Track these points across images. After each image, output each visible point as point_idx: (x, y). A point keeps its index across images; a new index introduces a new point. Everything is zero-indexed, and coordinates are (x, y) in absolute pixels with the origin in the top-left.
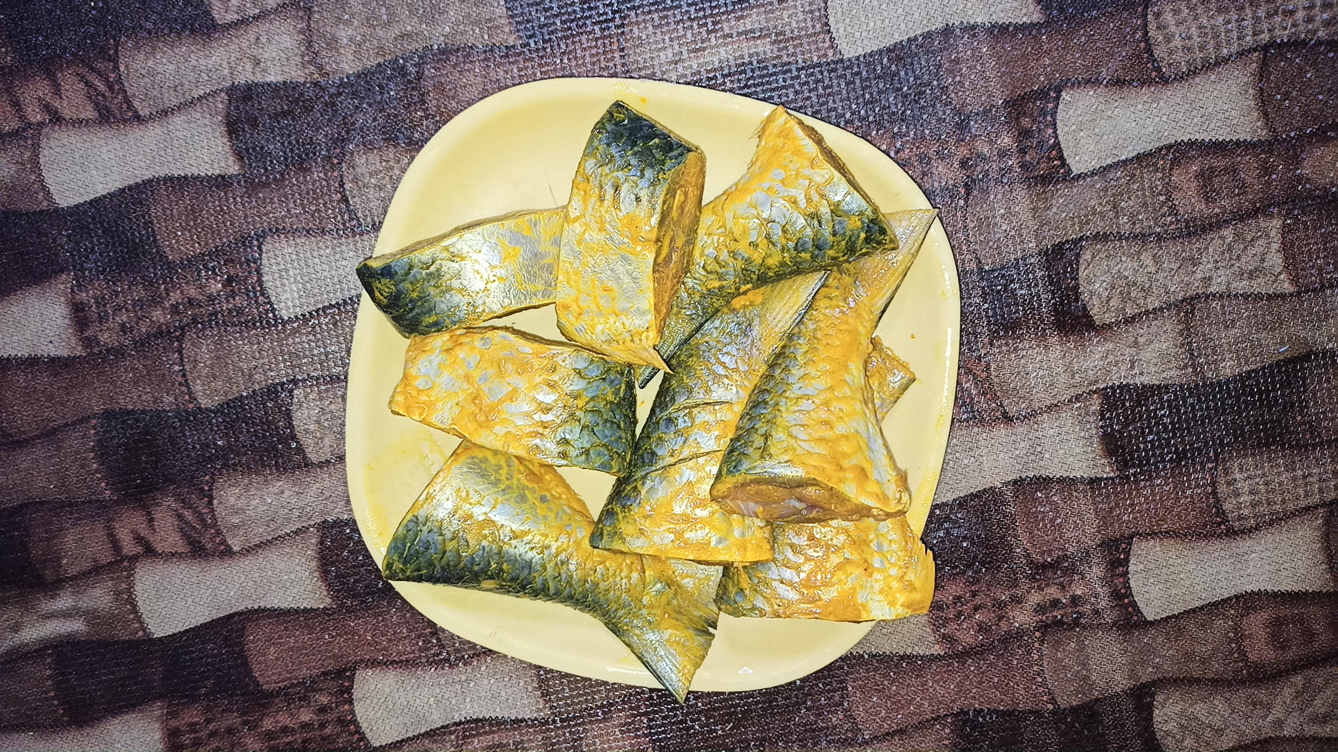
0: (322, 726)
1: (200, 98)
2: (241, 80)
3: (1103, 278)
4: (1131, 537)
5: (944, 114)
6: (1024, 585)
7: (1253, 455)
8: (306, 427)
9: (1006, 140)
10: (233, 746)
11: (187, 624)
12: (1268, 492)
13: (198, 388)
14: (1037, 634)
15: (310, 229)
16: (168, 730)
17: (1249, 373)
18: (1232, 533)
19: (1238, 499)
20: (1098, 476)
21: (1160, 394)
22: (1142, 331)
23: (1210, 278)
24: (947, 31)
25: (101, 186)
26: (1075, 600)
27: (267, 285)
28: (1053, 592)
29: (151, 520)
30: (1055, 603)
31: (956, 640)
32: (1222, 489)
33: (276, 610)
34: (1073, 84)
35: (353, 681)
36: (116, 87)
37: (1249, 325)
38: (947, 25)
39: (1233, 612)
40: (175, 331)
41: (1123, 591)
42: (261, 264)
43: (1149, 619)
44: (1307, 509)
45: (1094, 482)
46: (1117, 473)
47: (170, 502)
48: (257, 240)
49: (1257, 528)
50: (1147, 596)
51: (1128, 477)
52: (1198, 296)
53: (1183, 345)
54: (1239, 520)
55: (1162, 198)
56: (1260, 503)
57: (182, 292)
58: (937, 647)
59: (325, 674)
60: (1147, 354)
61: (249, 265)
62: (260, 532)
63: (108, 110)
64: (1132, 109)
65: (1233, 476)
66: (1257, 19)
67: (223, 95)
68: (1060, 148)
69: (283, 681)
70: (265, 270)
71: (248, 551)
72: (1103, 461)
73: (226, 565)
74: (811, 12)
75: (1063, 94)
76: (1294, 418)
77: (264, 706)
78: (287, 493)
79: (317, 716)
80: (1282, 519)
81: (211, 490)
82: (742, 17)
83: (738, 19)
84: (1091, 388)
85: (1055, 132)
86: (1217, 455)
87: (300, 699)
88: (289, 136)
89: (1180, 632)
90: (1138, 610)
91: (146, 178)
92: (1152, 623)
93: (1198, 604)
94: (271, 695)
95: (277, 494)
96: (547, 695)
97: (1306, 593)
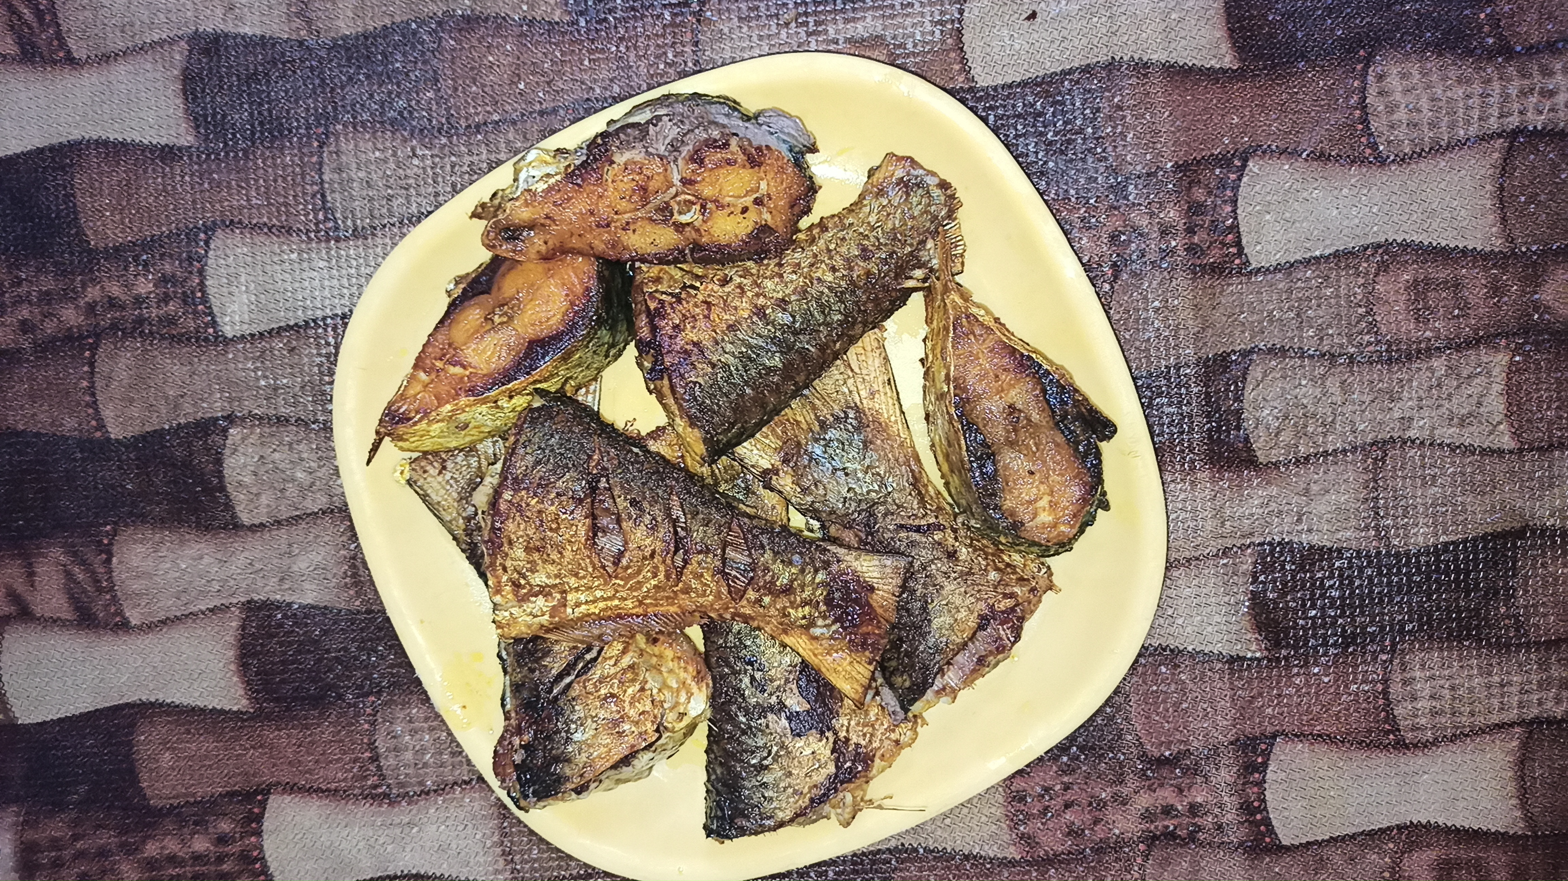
0: (220, 860)
1: (153, 45)
2: (207, 27)
3: (1275, 405)
4: (1274, 736)
5: (1097, 172)
6: (1132, 783)
7: (1441, 649)
8: (240, 478)
9: (1172, 214)
10: (104, 872)
11: (63, 710)
12: (1454, 699)
13: (108, 413)
14: (1142, 847)
15: (274, 226)
16: (22, 843)
17: (1446, 544)
18: (1401, 745)
19: (1414, 704)
20: (1241, 654)
21: (1330, 559)
22: (1316, 475)
23: (1411, 419)
24: (1112, 66)
25: (14, 141)
26: (1194, 809)
27: (211, 291)
28: (1167, 796)
29: (31, 574)
30: (1168, 811)
31: (1037, 843)
32: (1396, 689)
33: (177, 706)
34: (1264, 152)
35: (265, 809)
36: (48, 18)
37: (1453, 484)
38: (1113, 58)
39: (1391, 845)
40: (88, 337)
41: (1256, 804)
42: (206, 265)
43: (1284, 843)
44: (1500, 726)
45: (1234, 661)
46: (1266, 653)
47: (57, 554)
48: (206, 233)
49: (1435, 743)
50: (1286, 814)
51: (1278, 660)
52: (1392, 440)
53: (1367, 500)
54: (1412, 730)
55: (1362, 311)
56: (1441, 713)
57: (102, 288)
58: (1012, 849)
59: (231, 794)
60: (1321, 507)
61: (191, 264)
62: (167, 606)
63: (33, 45)
64: (1336, 192)
65: (1413, 674)
66: (1505, 97)
67: (182, 43)
68: (1239, 232)
69: (176, 797)
70: (209, 271)
71: (149, 627)
72: (1249, 636)
73: (120, 642)
74: (941, 23)
75: (1250, 164)
76: (1498, 608)
77: (149, 825)
78: (206, 560)
79: (216, 846)
80: (1467, 735)
81: (111, 544)
82: (854, 20)
83: (847, 21)
84: (1243, 541)
85: (1234, 211)
86: (1394, 644)
87: (196, 823)
88: (261, 104)
89: (1321, 863)
90: (1271, 831)
91: (71, 138)
92: (1287, 849)
93: (1350, 831)
94: (160, 814)
95: (194, 559)
96: (510, 854)
97: (1487, 833)
